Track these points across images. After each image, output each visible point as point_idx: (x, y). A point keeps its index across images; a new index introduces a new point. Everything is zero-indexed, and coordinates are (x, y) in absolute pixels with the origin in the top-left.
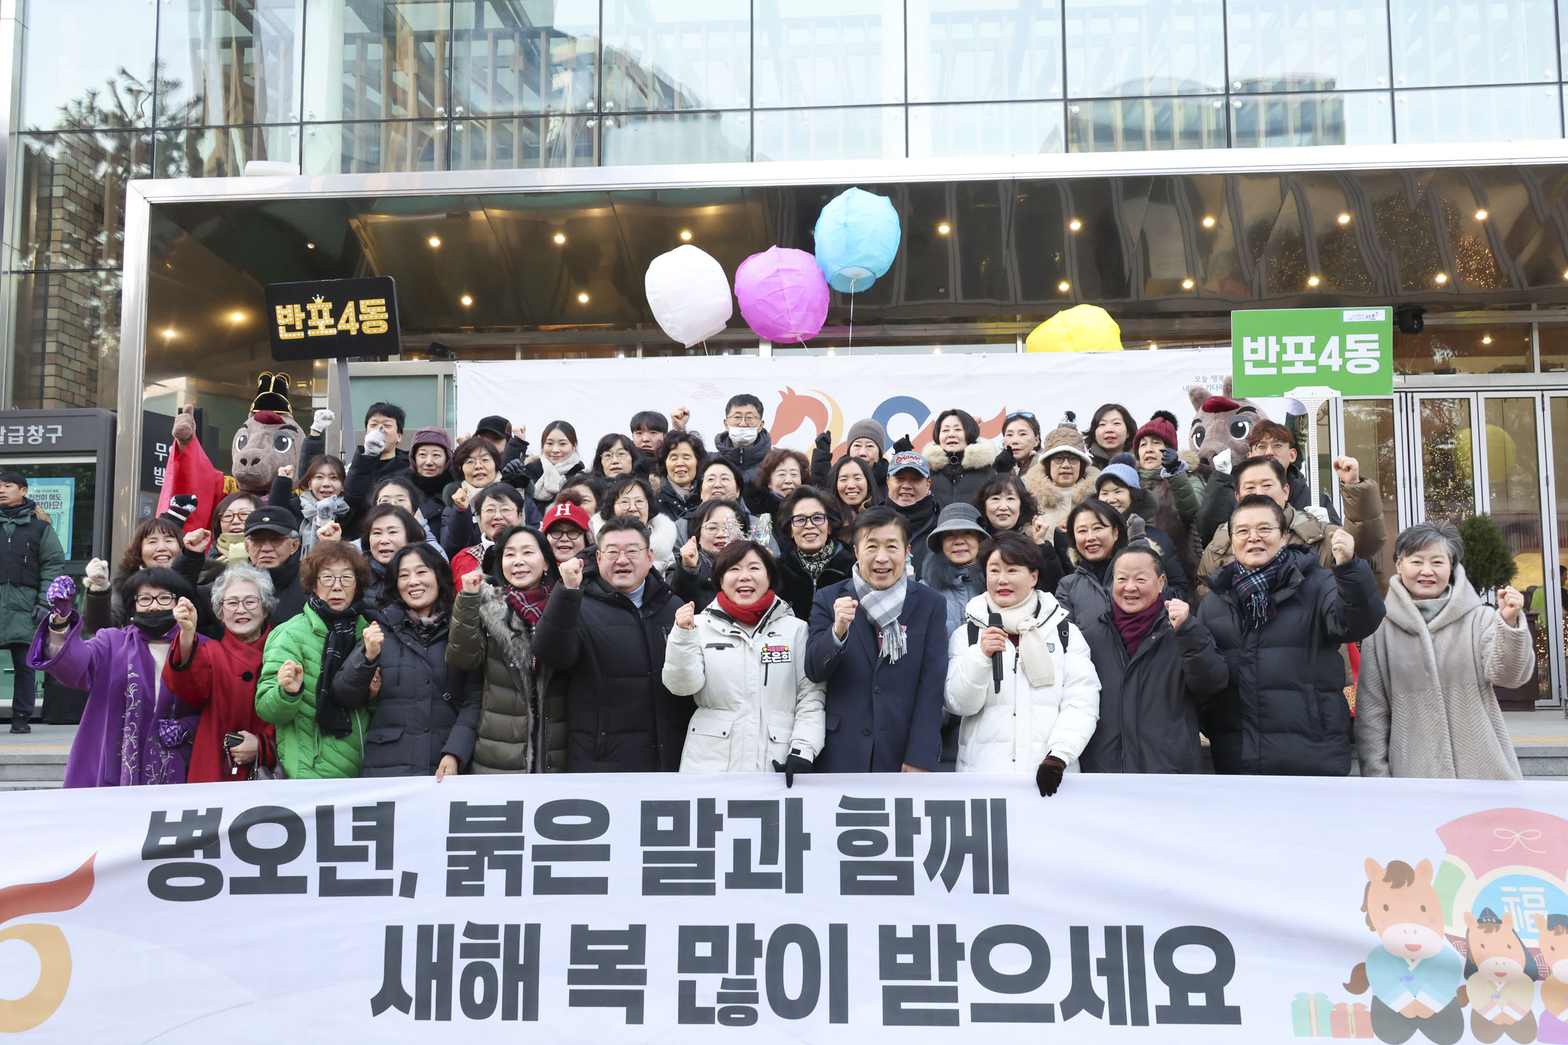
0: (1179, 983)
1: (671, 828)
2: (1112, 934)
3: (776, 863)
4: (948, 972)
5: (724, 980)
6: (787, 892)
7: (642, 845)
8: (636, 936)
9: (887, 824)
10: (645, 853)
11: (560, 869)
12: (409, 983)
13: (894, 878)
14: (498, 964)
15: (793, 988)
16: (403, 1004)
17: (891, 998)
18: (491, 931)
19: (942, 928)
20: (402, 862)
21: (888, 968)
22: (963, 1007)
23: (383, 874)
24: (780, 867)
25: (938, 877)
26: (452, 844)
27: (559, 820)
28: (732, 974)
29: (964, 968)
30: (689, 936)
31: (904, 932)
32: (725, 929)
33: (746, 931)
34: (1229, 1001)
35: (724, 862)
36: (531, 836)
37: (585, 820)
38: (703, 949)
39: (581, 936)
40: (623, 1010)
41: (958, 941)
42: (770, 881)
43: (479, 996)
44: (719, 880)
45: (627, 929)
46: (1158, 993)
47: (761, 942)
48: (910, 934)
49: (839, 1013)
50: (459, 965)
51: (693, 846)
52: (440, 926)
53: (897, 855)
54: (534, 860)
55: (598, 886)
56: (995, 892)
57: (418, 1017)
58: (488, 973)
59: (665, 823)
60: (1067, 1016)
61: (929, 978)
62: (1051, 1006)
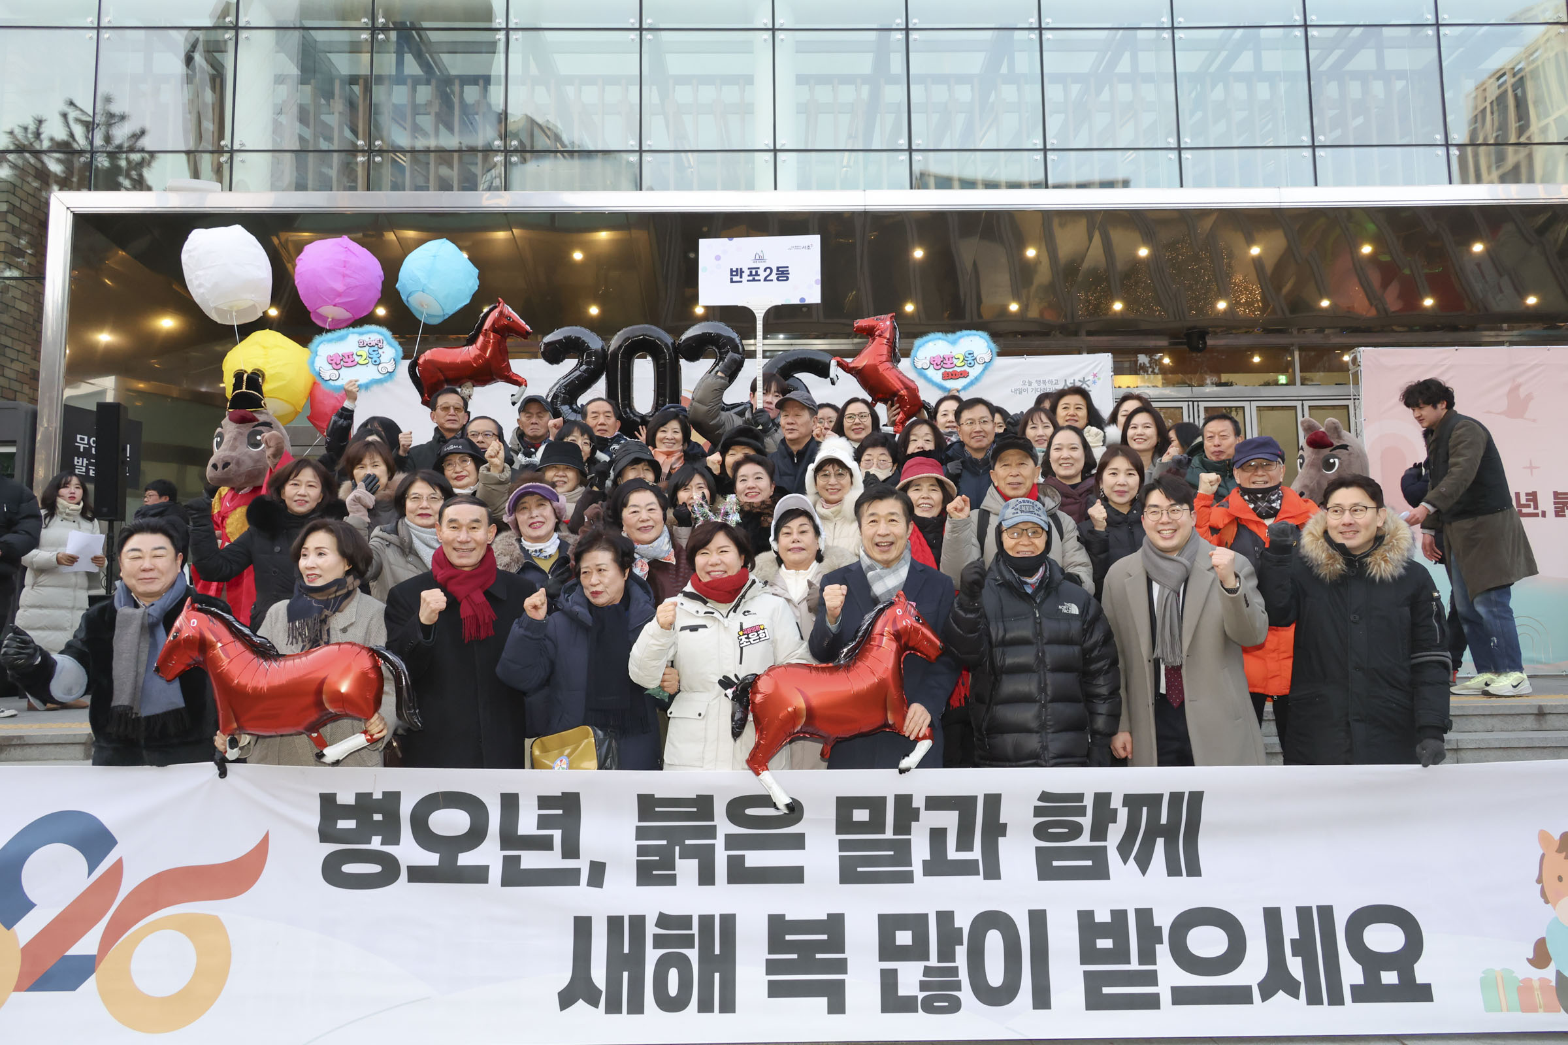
0: (1372, 962)
1: (867, 818)
2: (1303, 913)
3: (972, 850)
4: (1148, 956)
5: (926, 967)
6: (985, 878)
7: (838, 832)
8: (834, 925)
9: (1084, 815)
10: (840, 841)
11: (754, 859)
12: (599, 975)
13: (1089, 863)
14: (693, 954)
15: (995, 975)
16: (592, 997)
17: (1093, 983)
18: (685, 921)
19: (1138, 912)
20: (590, 852)
21: (1088, 954)
22: (1163, 990)
23: (570, 864)
24: (976, 854)
25: (1131, 860)
26: (641, 833)
27: (749, 812)
28: (933, 961)
29: (1163, 951)
30: (888, 924)
31: (1103, 916)
32: (924, 918)
33: (945, 918)
34: (1420, 979)
35: (920, 850)
36: (724, 826)
38: (904, 938)
39: (778, 926)
40: (824, 1000)
41: (1156, 924)
42: (967, 868)
43: (673, 989)
44: (917, 868)
45: (826, 918)
46: (1352, 973)
47: (961, 929)
48: (1108, 919)
49: (1042, 999)
50: (652, 955)
51: (889, 834)
52: (631, 917)
53: (1091, 840)
54: (726, 849)
55: (794, 875)
56: (1187, 875)
57: (609, 1010)
58: (683, 964)
59: (861, 815)
60: (1265, 997)
61: (1129, 963)
62: (1249, 988)
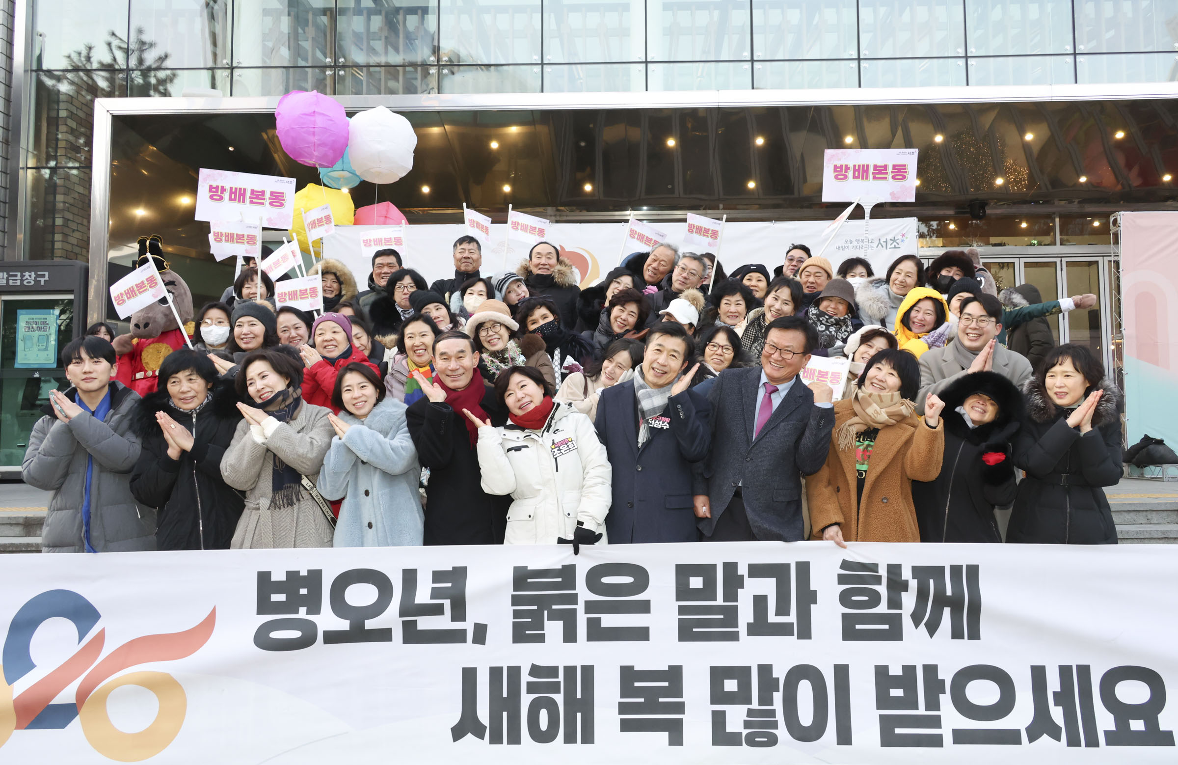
0: (1122, 712)
1: (701, 586)
3: (788, 614)
4: (933, 703)
5: (749, 710)
6: (799, 638)
7: (677, 600)
8: (674, 674)
9: (880, 583)
10: (680, 607)
11: (609, 620)
12: (483, 714)
13: (886, 627)
14: (559, 699)
15: (806, 716)
16: (479, 732)
17: (887, 725)
18: (552, 671)
19: (925, 667)
20: (474, 615)
21: (883, 701)
22: (946, 732)
23: (458, 625)
24: (792, 618)
25: (922, 626)
26: (516, 601)
27: (606, 580)
28: (755, 705)
29: (946, 700)
30: (718, 674)
31: (896, 670)
32: (748, 669)
33: (765, 670)
34: (1163, 727)
35: (746, 614)
36: (583, 593)
37: (628, 580)
38: (731, 685)
39: (628, 675)
40: (666, 734)
41: (940, 677)
42: (783, 630)
43: (544, 724)
44: (742, 629)
45: (667, 668)
46: (1105, 721)
47: (778, 679)
48: (900, 673)
49: (844, 737)
50: (526, 700)
51: (720, 601)
52: (508, 667)
53: (889, 608)
54: (586, 613)
55: (642, 634)
56: (969, 638)
57: (492, 741)
58: (552, 706)
59: (696, 583)
60: (1032, 738)
61: (917, 708)
62: (1018, 732)
